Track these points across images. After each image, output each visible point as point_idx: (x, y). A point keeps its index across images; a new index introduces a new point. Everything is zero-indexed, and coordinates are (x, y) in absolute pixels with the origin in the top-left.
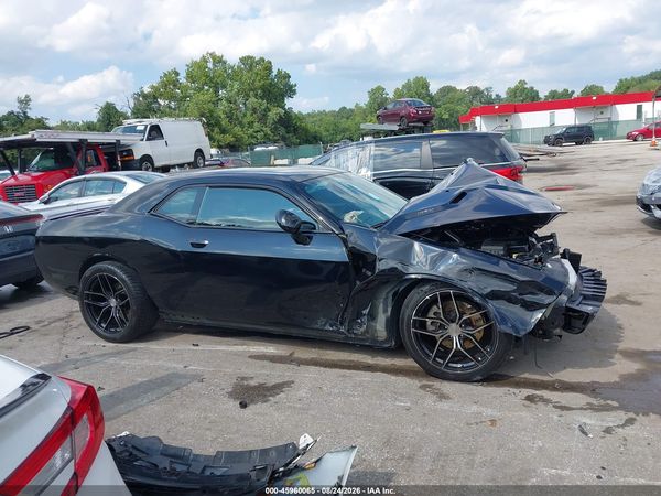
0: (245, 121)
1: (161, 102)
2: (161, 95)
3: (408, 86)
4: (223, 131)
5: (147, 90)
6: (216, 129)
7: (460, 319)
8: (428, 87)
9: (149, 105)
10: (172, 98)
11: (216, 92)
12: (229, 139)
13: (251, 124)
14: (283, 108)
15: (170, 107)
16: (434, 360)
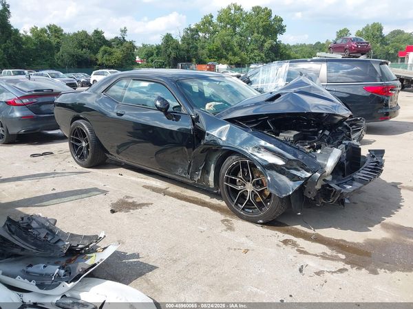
0: (250, 48)
1: (201, 34)
2: (201, 30)
4: (235, 54)
5: (193, 27)
6: (231, 53)
9: (193, 35)
10: (207, 31)
11: (234, 29)
12: (237, 59)
13: (252, 51)
14: (275, 41)
15: (205, 38)
16: (236, 204)
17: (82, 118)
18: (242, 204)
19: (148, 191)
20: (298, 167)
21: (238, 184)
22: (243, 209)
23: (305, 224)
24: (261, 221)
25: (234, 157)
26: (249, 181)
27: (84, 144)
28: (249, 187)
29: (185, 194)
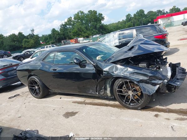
0: (91, 29)
1: (68, 26)
2: (68, 24)
3: (138, 13)
4: (85, 33)
5: (64, 23)
6: (83, 32)
7: (132, 89)
8: (144, 12)
9: (64, 27)
10: (70, 24)
11: (82, 21)
12: (87, 34)
13: (92, 30)
14: (101, 24)
15: (70, 28)
16: (125, 103)
17: (33, 75)
18: (128, 102)
19: (76, 104)
20: (155, 79)
21: (124, 92)
22: (129, 104)
23: (161, 105)
24: (140, 108)
25: (120, 80)
26: (130, 90)
27: (37, 87)
28: (131, 93)
29: (95, 102)
